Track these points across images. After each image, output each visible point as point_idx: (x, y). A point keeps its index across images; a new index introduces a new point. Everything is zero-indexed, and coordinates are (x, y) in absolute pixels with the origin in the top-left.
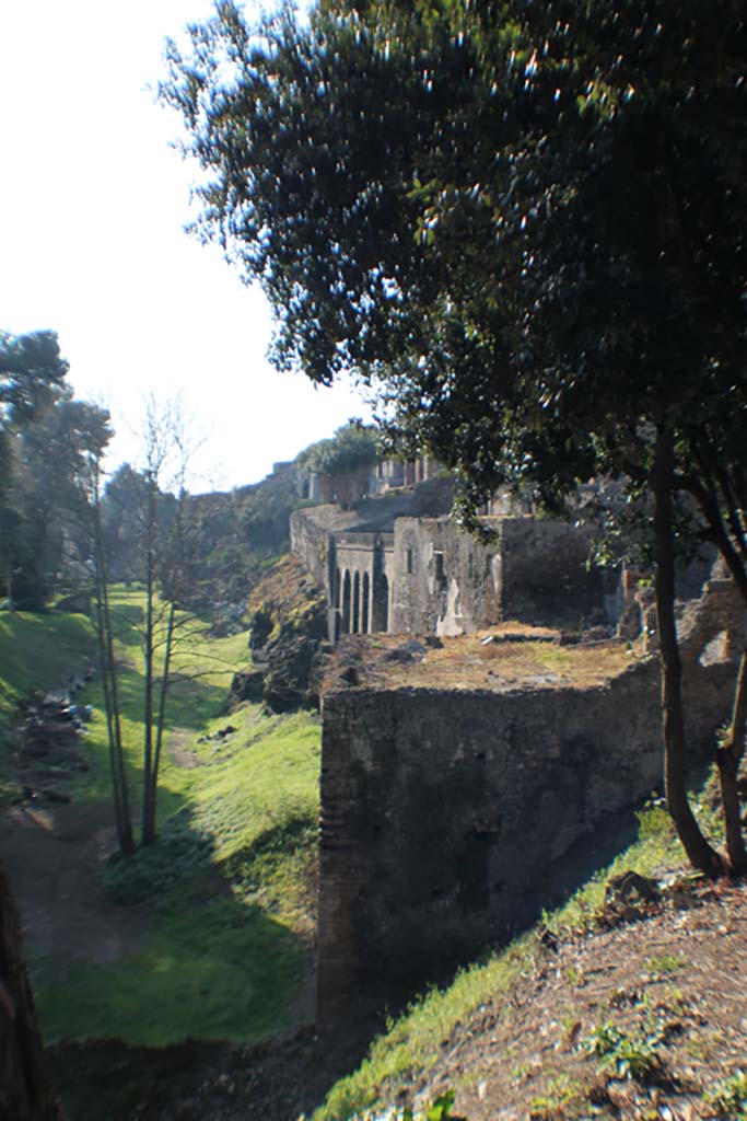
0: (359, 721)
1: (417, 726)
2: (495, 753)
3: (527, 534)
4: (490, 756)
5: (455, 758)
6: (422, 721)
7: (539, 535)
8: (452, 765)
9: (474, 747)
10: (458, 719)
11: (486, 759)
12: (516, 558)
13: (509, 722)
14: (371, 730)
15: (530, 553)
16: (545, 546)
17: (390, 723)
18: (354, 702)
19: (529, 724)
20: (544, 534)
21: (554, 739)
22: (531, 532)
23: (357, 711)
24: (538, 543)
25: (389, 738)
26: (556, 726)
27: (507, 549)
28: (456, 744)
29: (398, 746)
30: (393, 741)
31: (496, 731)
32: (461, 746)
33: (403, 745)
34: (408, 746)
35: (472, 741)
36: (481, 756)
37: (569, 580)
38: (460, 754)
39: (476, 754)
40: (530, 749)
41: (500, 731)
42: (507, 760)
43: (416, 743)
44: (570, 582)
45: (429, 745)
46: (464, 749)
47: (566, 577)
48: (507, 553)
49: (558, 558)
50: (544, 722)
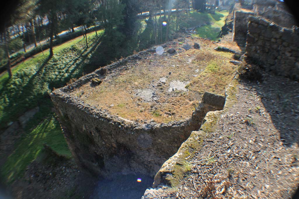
15: (244, 23)
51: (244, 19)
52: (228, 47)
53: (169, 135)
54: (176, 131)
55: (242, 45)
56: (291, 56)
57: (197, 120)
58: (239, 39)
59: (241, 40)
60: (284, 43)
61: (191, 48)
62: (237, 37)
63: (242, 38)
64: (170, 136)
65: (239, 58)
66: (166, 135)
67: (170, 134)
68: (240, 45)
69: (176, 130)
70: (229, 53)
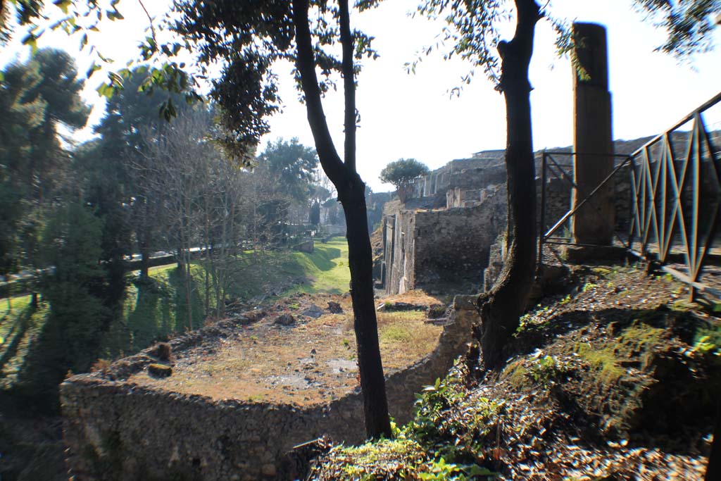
0: (88, 410)
1: (136, 423)
2: (209, 460)
3: (435, 224)
4: (205, 463)
5: (172, 459)
6: (140, 420)
7: (444, 225)
8: (170, 465)
9: (189, 452)
10: (172, 423)
11: (201, 465)
12: (425, 242)
13: (222, 433)
14: (99, 420)
15: (437, 238)
16: (449, 233)
17: (114, 417)
18: (82, 391)
19: (243, 438)
20: (448, 224)
21: (269, 456)
22: (438, 222)
23: (86, 401)
24: (443, 231)
25: (113, 430)
26: (270, 444)
27: (419, 235)
28: (171, 445)
29: (122, 439)
30: (117, 433)
31: (210, 440)
32: (176, 448)
33: (126, 438)
34: (130, 441)
35: (187, 446)
36: (197, 462)
37: (467, 259)
38: (175, 456)
39: (191, 459)
40: (244, 462)
41: (213, 440)
42: (221, 470)
43: (136, 438)
44: (467, 261)
45: (147, 443)
46: (180, 452)
47: (464, 257)
48: (419, 238)
49: (458, 243)
50: (258, 438)
51: (437, 228)
52: (407, 300)
53: (403, 390)
54: (416, 377)
55: (437, 292)
56: (563, 205)
57: (451, 343)
58: (427, 281)
59: (432, 282)
60: (553, 195)
61: (323, 314)
62: (422, 278)
63: (434, 277)
64: (406, 390)
65: (444, 312)
66: (398, 391)
67: (406, 385)
68: (433, 292)
69: (416, 374)
70: (414, 311)
